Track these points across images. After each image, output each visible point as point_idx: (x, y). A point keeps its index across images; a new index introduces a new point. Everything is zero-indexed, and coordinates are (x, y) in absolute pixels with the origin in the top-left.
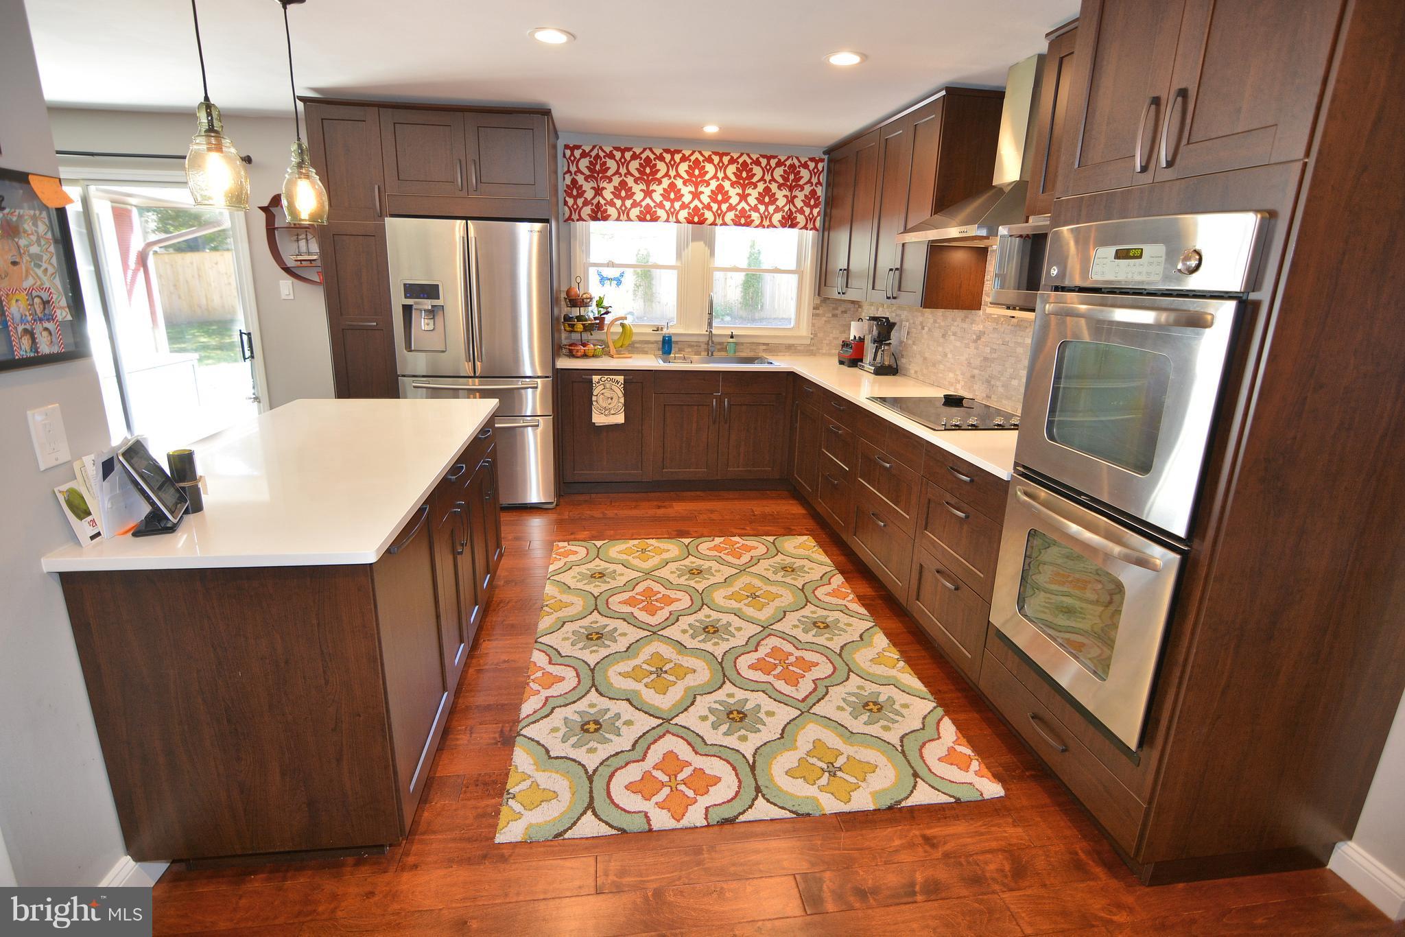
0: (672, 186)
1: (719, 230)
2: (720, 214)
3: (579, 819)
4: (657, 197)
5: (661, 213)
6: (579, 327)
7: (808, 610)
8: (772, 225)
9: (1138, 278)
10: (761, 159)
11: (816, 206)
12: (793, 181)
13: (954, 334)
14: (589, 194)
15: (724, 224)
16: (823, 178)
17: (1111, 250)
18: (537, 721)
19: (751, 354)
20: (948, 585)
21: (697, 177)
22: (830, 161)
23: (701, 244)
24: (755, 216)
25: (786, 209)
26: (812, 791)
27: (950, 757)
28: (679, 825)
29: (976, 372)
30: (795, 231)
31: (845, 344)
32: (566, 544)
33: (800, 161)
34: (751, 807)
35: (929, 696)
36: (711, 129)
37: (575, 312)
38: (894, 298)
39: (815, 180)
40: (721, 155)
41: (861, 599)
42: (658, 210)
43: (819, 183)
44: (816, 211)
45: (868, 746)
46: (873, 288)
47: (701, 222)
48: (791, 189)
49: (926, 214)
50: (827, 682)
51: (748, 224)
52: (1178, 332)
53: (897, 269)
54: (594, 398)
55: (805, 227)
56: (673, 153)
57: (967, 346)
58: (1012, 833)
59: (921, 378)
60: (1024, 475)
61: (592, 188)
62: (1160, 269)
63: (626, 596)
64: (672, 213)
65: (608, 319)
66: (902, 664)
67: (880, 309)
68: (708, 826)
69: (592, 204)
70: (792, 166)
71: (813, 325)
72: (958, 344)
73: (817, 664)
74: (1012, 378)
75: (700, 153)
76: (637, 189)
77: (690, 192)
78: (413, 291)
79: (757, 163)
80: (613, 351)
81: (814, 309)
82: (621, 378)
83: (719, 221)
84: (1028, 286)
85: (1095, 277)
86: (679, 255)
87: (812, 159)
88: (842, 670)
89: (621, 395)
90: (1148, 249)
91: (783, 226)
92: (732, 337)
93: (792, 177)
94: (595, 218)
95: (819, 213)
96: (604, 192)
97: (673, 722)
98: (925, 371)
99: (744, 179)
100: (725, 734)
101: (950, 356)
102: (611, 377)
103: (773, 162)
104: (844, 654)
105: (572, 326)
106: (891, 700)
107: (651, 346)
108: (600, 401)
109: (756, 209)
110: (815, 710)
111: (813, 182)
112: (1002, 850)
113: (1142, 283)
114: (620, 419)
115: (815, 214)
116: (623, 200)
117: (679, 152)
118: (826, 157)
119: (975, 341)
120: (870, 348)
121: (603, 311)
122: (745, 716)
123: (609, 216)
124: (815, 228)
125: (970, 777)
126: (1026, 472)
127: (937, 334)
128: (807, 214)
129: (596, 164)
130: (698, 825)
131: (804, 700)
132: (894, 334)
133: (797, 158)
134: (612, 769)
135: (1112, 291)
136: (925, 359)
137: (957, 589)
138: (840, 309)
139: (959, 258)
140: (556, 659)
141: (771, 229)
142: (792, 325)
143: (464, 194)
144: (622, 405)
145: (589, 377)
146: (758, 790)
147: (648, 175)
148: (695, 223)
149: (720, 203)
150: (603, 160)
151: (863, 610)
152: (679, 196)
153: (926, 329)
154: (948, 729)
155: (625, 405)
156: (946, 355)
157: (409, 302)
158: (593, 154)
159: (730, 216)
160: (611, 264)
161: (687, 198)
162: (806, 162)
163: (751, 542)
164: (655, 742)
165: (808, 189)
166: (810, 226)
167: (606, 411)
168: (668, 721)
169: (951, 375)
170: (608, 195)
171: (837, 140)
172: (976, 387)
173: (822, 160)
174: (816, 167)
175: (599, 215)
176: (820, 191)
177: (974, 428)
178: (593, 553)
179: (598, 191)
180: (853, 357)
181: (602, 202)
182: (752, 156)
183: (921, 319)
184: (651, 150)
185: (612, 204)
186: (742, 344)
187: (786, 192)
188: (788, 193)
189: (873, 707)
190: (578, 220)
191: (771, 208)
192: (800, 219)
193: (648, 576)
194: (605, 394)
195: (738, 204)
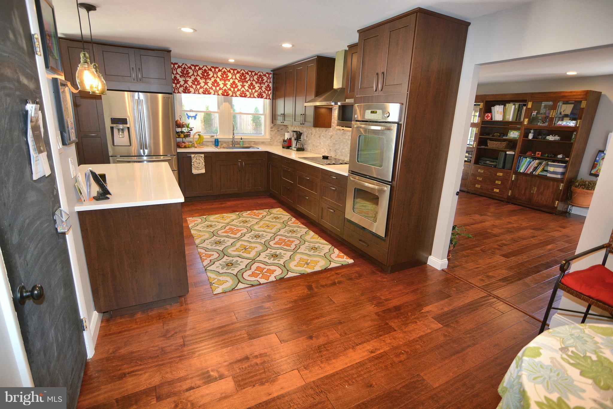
0: (215, 81)
1: (234, 99)
2: (234, 92)
3: (237, 285)
4: (210, 85)
5: (211, 91)
6: (182, 135)
7: (287, 228)
8: (254, 97)
9: (376, 118)
10: (249, 72)
11: (270, 90)
12: (261, 81)
13: (323, 136)
14: (182, 83)
15: (236, 96)
16: (271, 80)
17: (370, 111)
18: (211, 266)
19: (249, 146)
20: (332, 211)
21: (225, 78)
22: (274, 74)
23: (227, 103)
24: (248, 93)
25: (259, 91)
26: (303, 269)
27: (338, 256)
28: (268, 281)
29: (331, 148)
30: (262, 99)
31: (284, 141)
32: (191, 218)
33: (263, 74)
34: (287, 274)
35: (329, 244)
36: (231, 61)
37: (179, 130)
38: (303, 124)
39: (269, 81)
40: (234, 70)
41: (303, 224)
42: (210, 90)
43: (270, 82)
44: (270, 92)
45: (316, 257)
46: (295, 121)
47: (228, 95)
48: (260, 84)
49: (313, 97)
50: (299, 245)
51: (245, 96)
52: (386, 132)
53: (304, 114)
54: (192, 163)
55: (266, 98)
56: (215, 68)
57: (328, 140)
58: (357, 269)
59: (312, 152)
60: (352, 173)
61: (183, 80)
62: (381, 116)
63: (223, 231)
64: (216, 92)
65: (192, 133)
66: (320, 238)
67: (295, 128)
68: (277, 280)
69: (184, 87)
70: (260, 75)
71: (271, 134)
72: (325, 139)
73: (295, 241)
74: (343, 149)
75: (226, 68)
76: (202, 82)
77: (222, 83)
78: (115, 121)
79: (248, 73)
80: (196, 145)
81: (271, 128)
82: (203, 155)
83: (234, 95)
84: (342, 119)
85: (366, 118)
86: (219, 108)
87: (267, 73)
88: (303, 242)
89: (203, 162)
90: (378, 111)
91: (258, 97)
92: (241, 139)
93: (260, 79)
94: (185, 92)
95: (271, 93)
96: (188, 82)
97: (256, 259)
98: (314, 149)
99: (243, 79)
100: (273, 260)
101: (322, 143)
102: (199, 155)
103: (253, 74)
104: (302, 237)
105: (179, 135)
106: (319, 247)
107: (209, 143)
108: (195, 165)
109: (248, 91)
110: (298, 251)
111: (268, 81)
112: (355, 272)
113: (377, 119)
114: (203, 171)
115: (270, 94)
116: (196, 85)
117: (217, 68)
118: (272, 72)
119: (330, 138)
120: (294, 143)
121: (189, 129)
122: (278, 255)
123: (191, 92)
124: (269, 99)
125: (345, 259)
126: (352, 172)
127: (317, 136)
128: (266, 93)
129: (184, 71)
130: (274, 280)
131: (294, 250)
132: (302, 137)
133: (262, 72)
134: (242, 273)
135: (371, 122)
136: (313, 145)
137: (334, 211)
138: (280, 128)
139: (323, 111)
140: (207, 250)
141: (254, 99)
142: (263, 134)
143: (135, 81)
145: (189, 155)
146: (288, 271)
147: (206, 76)
148: (225, 95)
149: (234, 88)
150: (187, 69)
151: (304, 226)
152: (218, 85)
153: (313, 135)
154: (336, 251)
155: (205, 165)
156: (320, 143)
157: (113, 125)
158: (183, 67)
159: (238, 93)
160: (191, 111)
161: (222, 86)
162: (265, 74)
163: (261, 211)
164: (252, 265)
165: (266, 84)
166: (268, 97)
167: (197, 168)
168: (254, 260)
169: (323, 150)
170: (190, 83)
171: (276, 67)
172: (331, 153)
173: (271, 74)
174: (269, 76)
175: (187, 91)
176: (271, 85)
177: (334, 164)
178: (204, 220)
179: (186, 82)
180: (287, 145)
181: (188, 86)
182: (245, 71)
183: (311, 131)
184: (206, 66)
185: (192, 87)
186: (245, 142)
187: (258, 85)
188: (259, 85)
189: (315, 249)
190: (177, 93)
191: (254, 91)
192: (264, 95)
193: (228, 225)
194: (197, 162)
195: (241, 89)
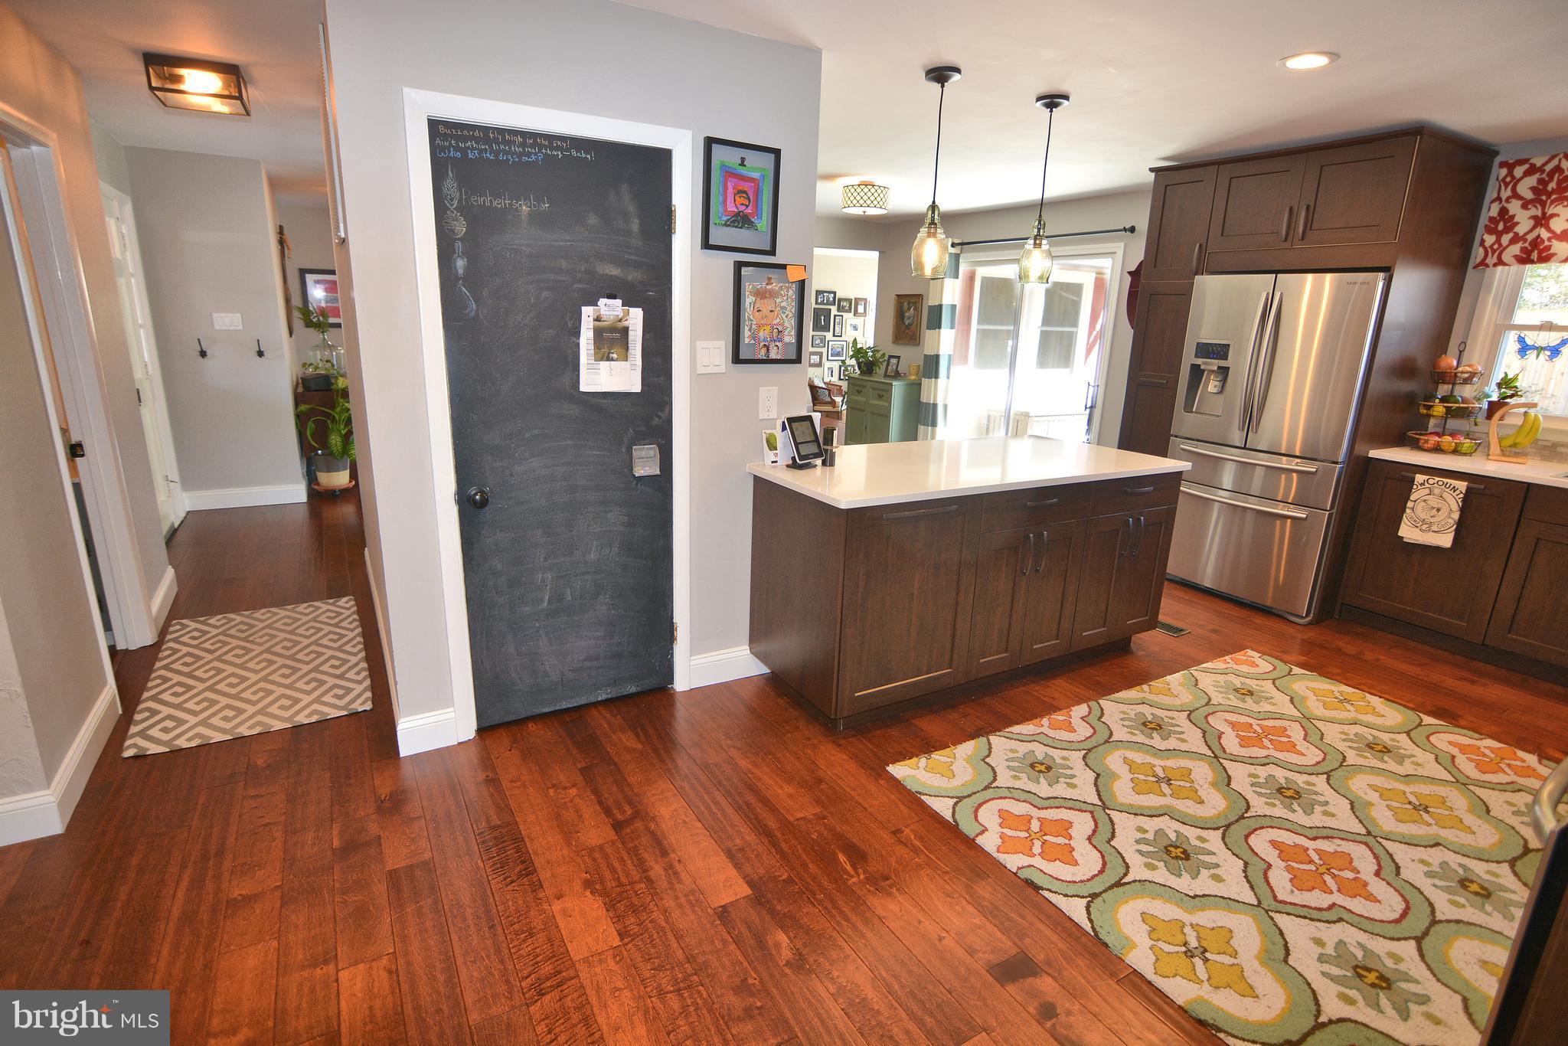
6: (1440, 410)
14: (1524, 226)
18: (1012, 739)
26: (1142, 940)
28: (995, 855)
34: (1067, 896)
50: (1348, 917)
54: (1410, 504)
61: (1532, 217)
65: (1510, 405)
68: (1015, 874)
69: (1525, 241)
73: (1375, 901)
78: (1206, 350)
80: (1494, 450)
82: (1462, 486)
89: (1455, 507)
94: (1525, 260)
97: (1109, 811)
100: (1140, 852)
102: (1445, 480)
108: (1419, 510)
114: (1446, 541)
121: (1508, 393)
122: (1187, 859)
123: (1554, 255)
130: (1009, 867)
131: (1279, 902)
134: (1009, 795)
140: (1092, 718)
143: (1287, 245)
144: (1452, 522)
145: (1410, 475)
146: (1094, 896)
155: (1460, 524)
157: (1199, 361)
158: (1549, 166)
160: (1551, 327)
164: (1070, 809)
167: (1425, 525)
168: (1106, 808)
175: (1533, 256)
179: (1542, 221)
181: (1545, 235)
190: (1496, 266)
194: (1429, 502)
